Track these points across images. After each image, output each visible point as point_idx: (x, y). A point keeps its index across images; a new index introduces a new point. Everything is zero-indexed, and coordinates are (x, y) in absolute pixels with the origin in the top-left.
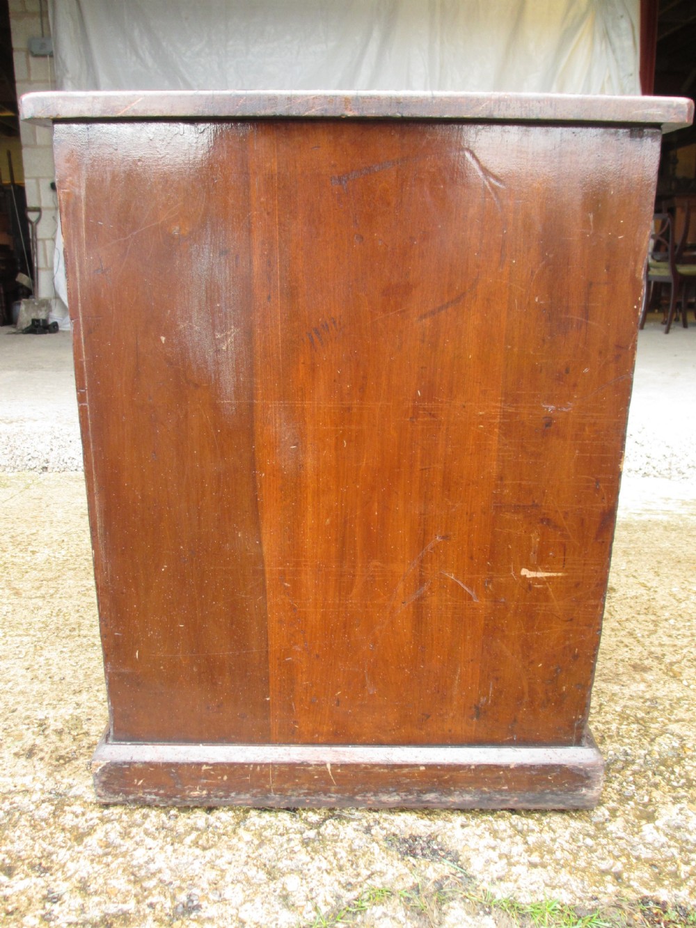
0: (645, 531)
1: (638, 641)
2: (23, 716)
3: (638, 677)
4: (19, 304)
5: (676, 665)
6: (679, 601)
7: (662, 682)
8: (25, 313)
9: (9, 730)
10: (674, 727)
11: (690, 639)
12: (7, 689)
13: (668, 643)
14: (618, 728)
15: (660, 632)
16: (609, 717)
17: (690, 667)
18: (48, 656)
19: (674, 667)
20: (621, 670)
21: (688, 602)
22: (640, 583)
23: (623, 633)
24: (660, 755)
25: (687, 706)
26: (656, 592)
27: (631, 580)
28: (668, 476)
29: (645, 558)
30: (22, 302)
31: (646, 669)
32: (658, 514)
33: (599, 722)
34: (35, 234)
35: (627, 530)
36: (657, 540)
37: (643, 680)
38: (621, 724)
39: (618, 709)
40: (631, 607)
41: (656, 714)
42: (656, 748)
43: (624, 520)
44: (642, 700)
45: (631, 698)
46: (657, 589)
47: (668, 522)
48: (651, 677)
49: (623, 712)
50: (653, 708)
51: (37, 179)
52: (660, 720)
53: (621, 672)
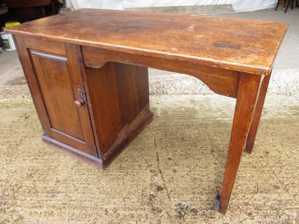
0: (278, 124)
1: (276, 176)
2: (100, 207)
3: (276, 191)
4: (60, 10)
5: (287, 186)
6: (289, 157)
7: (283, 193)
9: (98, 213)
10: (287, 212)
11: (292, 174)
12: (94, 197)
13: (285, 176)
14: (270, 212)
15: (283, 171)
16: (267, 208)
17: (292, 187)
18: (102, 183)
19: (287, 187)
20: (271, 188)
21: (291, 158)
22: (276, 150)
23: (271, 172)
24: (282, 222)
25: (290, 203)
26: (281, 153)
27: (274, 148)
28: (285, 94)
29: (278, 137)
30: (61, 10)
31: (278, 188)
32: (282, 115)
33: (264, 209)
35: (272, 123)
36: (282, 128)
37: (278, 193)
38: (271, 210)
39: (270, 204)
40: (274, 161)
41: (281, 206)
42: (281, 220)
43: (271, 118)
44: (277, 201)
45: (274, 200)
46: (282, 152)
47: (286, 119)
48: (280, 191)
49: (271, 206)
50: (280, 204)
52: (282, 208)
53: (270, 189)
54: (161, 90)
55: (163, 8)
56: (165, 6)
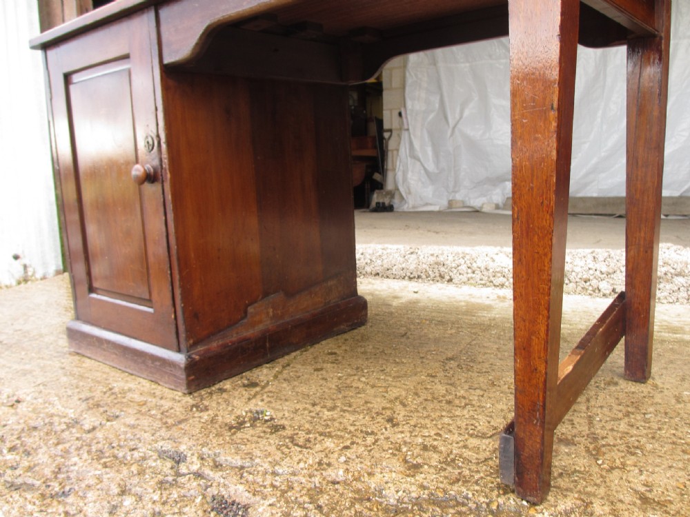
8: (376, 198)
19: (603, 448)
23: (582, 415)
30: (376, 193)
31: (570, 444)
34: (387, 147)
46: (664, 390)
51: (391, 110)
54: (437, 271)
55: (596, 199)
56: (601, 195)
